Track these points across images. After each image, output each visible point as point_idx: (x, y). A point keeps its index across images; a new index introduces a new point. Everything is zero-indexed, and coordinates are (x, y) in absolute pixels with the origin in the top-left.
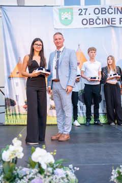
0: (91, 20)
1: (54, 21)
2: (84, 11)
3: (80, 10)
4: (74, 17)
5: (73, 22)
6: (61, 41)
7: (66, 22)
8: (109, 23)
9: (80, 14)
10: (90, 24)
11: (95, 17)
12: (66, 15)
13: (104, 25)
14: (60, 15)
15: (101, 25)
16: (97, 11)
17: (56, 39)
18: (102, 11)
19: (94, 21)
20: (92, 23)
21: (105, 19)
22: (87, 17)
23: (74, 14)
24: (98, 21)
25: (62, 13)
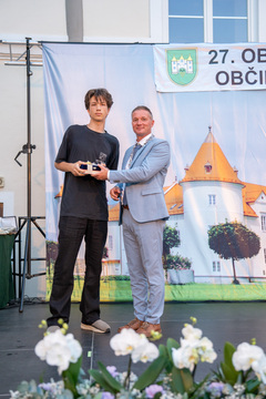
0: (236, 75)
1: (156, 76)
2: (221, 55)
3: (213, 54)
4: (200, 67)
5: (197, 78)
7: (182, 77)
9: (211, 62)
11: (244, 68)
12: (182, 64)
14: (169, 63)
15: (257, 86)
16: (249, 56)
17: (137, 120)
18: (260, 55)
19: (243, 77)
20: (239, 81)
22: (228, 67)
23: (199, 61)
24: (251, 76)
25: (174, 59)
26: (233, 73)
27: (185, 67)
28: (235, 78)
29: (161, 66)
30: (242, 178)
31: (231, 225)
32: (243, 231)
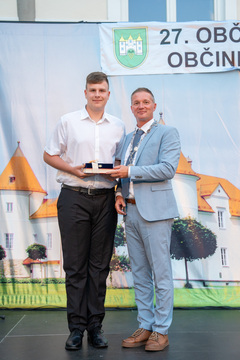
0: (190, 56)
1: (102, 58)
2: (173, 35)
3: (165, 33)
4: (151, 48)
5: (148, 59)
6: (148, 106)
8: (232, 63)
9: (163, 43)
10: (187, 65)
11: (199, 49)
12: (130, 44)
13: (221, 68)
14: (116, 44)
15: (214, 68)
16: (204, 35)
17: (138, 103)
18: (216, 35)
19: (198, 59)
20: (193, 63)
21: (224, 54)
22: (181, 48)
23: (149, 41)
24: (206, 57)
25: (122, 39)
26: (187, 54)
27: (134, 48)
28: (189, 59)
29: (107, 47)
30: (196, 168)
31: (184, 221)
32: (198, 227)
